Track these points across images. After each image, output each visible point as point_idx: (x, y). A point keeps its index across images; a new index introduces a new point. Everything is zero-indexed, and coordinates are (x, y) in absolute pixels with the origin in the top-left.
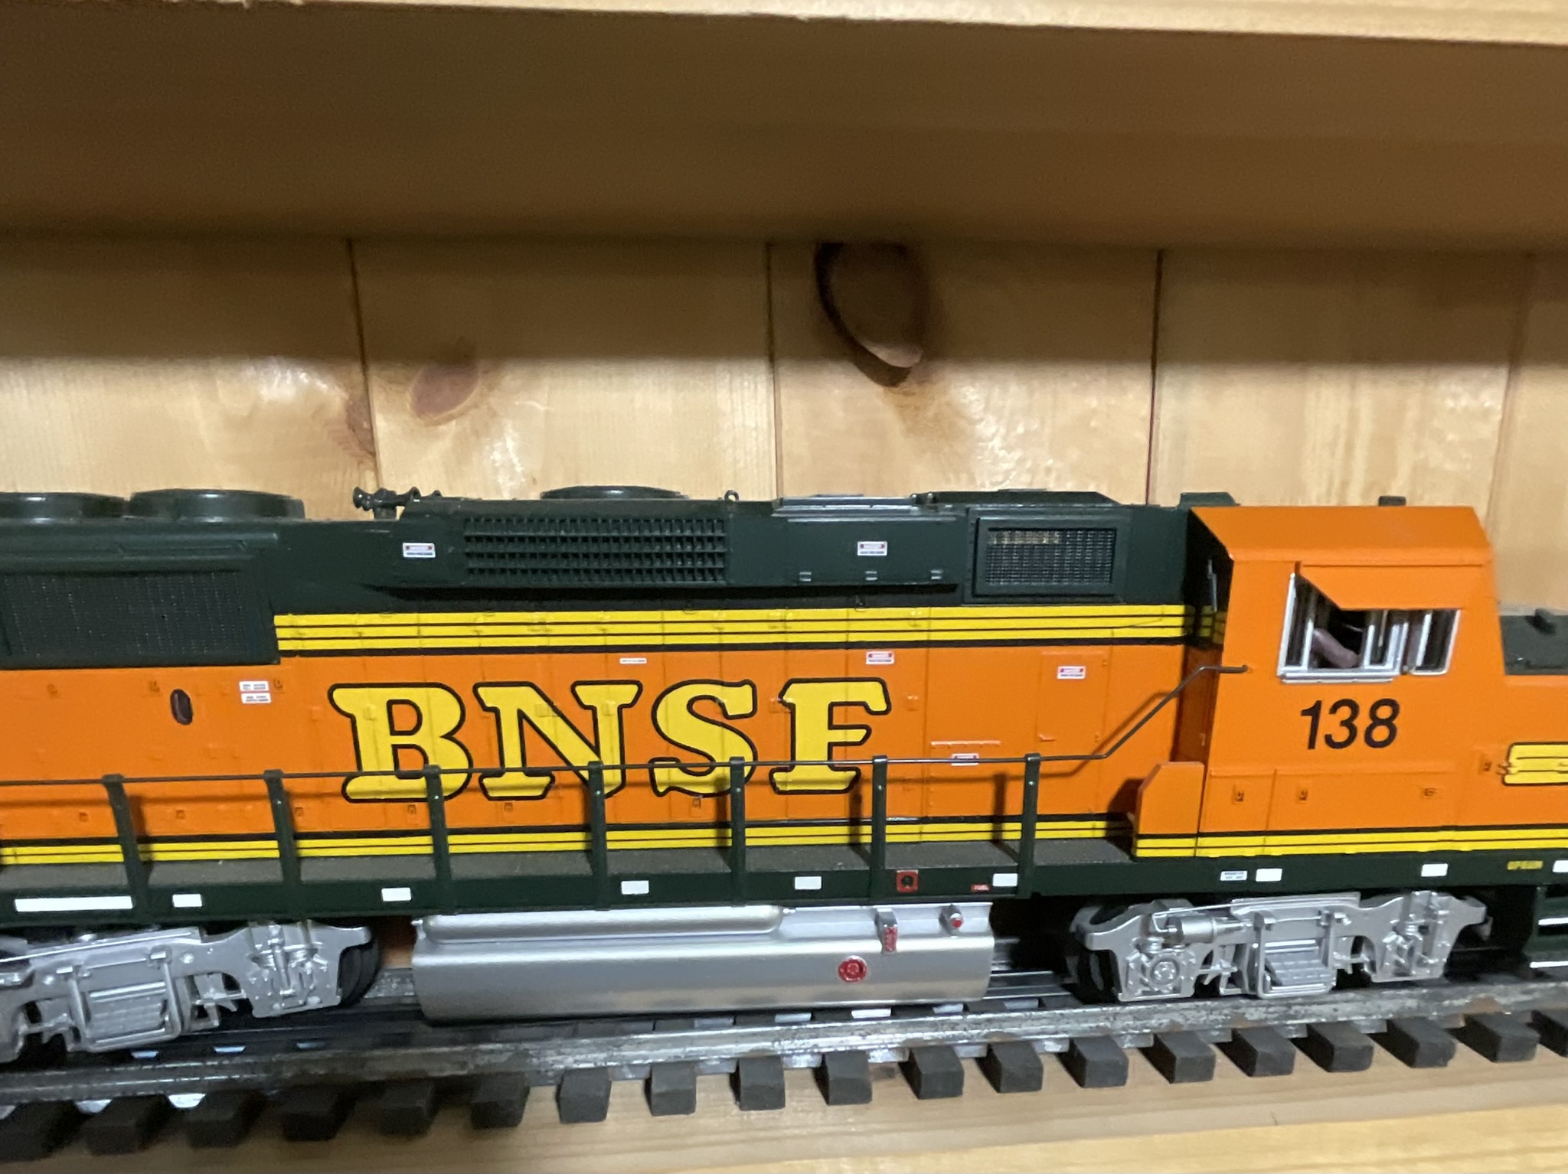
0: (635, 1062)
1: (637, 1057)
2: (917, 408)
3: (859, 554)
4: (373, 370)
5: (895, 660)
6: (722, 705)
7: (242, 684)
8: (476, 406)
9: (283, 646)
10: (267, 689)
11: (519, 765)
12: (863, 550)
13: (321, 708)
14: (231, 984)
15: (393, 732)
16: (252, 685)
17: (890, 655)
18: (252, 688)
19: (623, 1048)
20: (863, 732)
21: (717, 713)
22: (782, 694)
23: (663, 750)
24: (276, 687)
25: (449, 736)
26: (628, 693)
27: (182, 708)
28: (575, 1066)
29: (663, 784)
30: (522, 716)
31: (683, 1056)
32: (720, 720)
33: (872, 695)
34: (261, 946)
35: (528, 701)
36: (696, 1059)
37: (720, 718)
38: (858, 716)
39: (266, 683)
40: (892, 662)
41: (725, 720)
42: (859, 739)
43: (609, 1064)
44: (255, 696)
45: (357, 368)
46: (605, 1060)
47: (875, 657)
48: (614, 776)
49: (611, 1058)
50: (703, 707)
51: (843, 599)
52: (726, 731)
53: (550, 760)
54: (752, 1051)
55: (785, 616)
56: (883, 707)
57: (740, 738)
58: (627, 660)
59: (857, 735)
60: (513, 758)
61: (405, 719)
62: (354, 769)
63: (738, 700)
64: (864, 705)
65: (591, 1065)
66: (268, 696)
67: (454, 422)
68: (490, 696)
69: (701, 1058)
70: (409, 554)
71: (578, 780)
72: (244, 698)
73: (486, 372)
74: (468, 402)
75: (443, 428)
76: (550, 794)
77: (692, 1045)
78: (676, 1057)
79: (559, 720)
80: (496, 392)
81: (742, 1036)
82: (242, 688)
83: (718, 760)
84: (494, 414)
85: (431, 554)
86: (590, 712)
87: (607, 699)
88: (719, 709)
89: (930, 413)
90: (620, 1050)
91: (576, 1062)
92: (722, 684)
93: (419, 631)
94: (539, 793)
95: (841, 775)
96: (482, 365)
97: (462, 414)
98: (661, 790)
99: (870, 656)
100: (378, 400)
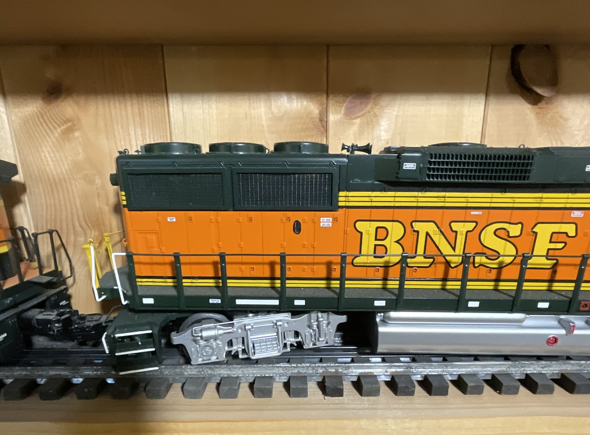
0: (454, 373)
1: (454, 371)
2: (544, 114)
3: (586, 170)
4: (331, 97)
5: (584, 215)
6: (508, 232)
7: (322, 219)
8: (369, 112)
9: (340, 204)
10: (331, 221)
11: (422, 253)
12: (588, 169)
13: (350, 229)
14: (297, 334)
15: (376, 239)
16: (325, 219)
17: (582, 213)
18: (325, 221)
19: (448, 367)
20: (563, 244)
21: (505, 235)
22: (533, 228)
23: (480, 249)
24: (335, 220)
25: (397, 242)
26: (470, 226)
27: (297, 227)
28: (430, 373)
29: (477, 263)
30: (427, 234)
31: (472, 372)
32: (506, 238)
33: (571, 229)
34: (313, 321)
35: (431, 228)
36: (478, 373)
37: (506, 237)
38: (563, 238)
39: (331, 219)
40: (582, 216)
41: (508, 238)
42: (560, 247)
43: (443, 373)
44: (326, 223)
45: (325, 96)
46: (441, 372)
47: (575, 214)
48: (459, 259)
49: (444, 371)
50: (501, 233)
51: (568, 189)
52: (508, 243)
53: (435, 252)
54: (499, 371)
55: (542, 196)
56: (574, 235)
57: (512, 245)
58: (474, 213)
59: (561, 246)
60: (420, 251)
61: (382, 234)
62: (358, 253)
63: (515, 230)
64: (566, 233)
65: (437, 373)
66: (331, 224)
67: (359, 119)
68: (417, 226)
69: (480, 373)
70: (405, 168)
71: (444, 260)
72: (321, 224)
73: (374, 99)
74: (366, 110)
75: (354, 121)
76: (433, 266)
77: (475, 367)
78: (469, 372)
79: (442, 236)
80: (378, 107)
81: (496, 365)
82: (321, 221)
83: (501, 254)
84: (376, 116)
85: (414, 168)
86: (455, 233)
87: (461, 228)
88: (507, 234)
89: (549, 116)
90: (447, 368)
91: (430, 372)
92: (510, 223)
93: (394, 199)
94: (428, 265)
95: (550, 262)
96: (373, 96)
97: (363, 115)
98: (476, 265)
99: (574, 213)
100: (331, 109)
